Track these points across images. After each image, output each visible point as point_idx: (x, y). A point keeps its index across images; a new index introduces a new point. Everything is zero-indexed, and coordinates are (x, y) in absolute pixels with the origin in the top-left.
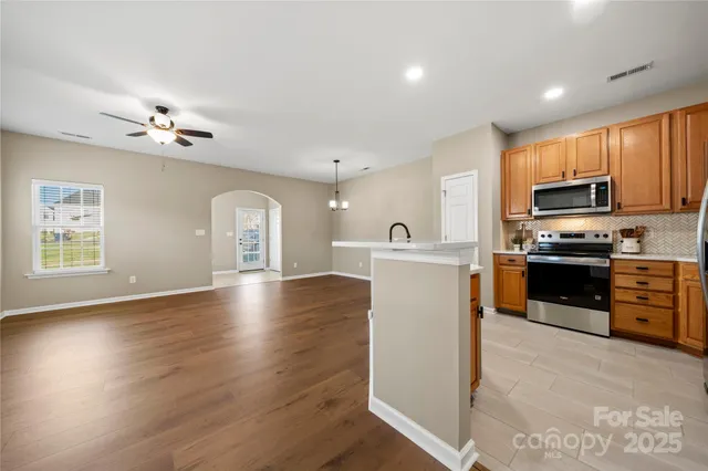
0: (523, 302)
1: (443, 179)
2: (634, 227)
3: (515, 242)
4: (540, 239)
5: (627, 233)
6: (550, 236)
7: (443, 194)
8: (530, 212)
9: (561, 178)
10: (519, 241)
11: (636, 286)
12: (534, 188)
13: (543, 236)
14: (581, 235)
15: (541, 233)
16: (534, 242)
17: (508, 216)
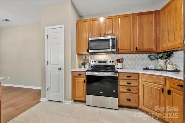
0: (85, 96)
1: (46, 28)
2: (120, 59)
3: (83, 64)
4: (92, 63)
5: (119, 61)
6: (95, 62)
7: (46, 37)
8: (88, 51)
9: (99, 36)
10: (84, 64)
11: (126, 84)
12: (90, 39)
13: (93, 62)
14: (105, 62)
15: (92, 60)
16: (89, 65)
17: (80, 52)
